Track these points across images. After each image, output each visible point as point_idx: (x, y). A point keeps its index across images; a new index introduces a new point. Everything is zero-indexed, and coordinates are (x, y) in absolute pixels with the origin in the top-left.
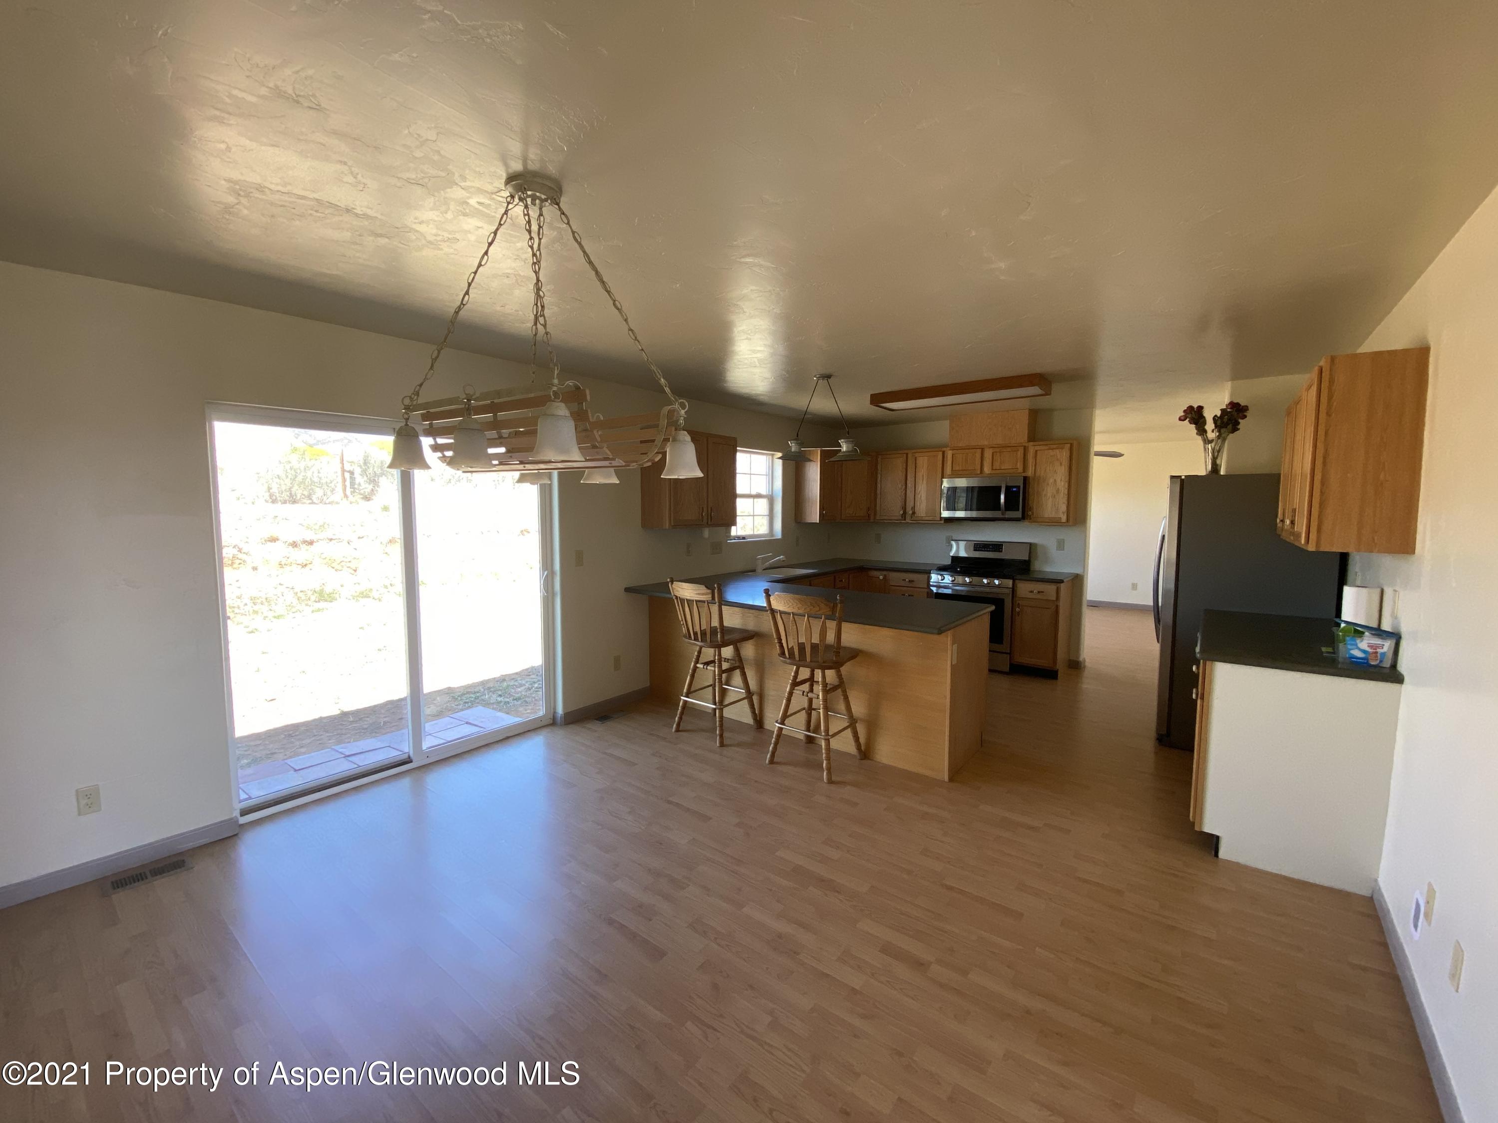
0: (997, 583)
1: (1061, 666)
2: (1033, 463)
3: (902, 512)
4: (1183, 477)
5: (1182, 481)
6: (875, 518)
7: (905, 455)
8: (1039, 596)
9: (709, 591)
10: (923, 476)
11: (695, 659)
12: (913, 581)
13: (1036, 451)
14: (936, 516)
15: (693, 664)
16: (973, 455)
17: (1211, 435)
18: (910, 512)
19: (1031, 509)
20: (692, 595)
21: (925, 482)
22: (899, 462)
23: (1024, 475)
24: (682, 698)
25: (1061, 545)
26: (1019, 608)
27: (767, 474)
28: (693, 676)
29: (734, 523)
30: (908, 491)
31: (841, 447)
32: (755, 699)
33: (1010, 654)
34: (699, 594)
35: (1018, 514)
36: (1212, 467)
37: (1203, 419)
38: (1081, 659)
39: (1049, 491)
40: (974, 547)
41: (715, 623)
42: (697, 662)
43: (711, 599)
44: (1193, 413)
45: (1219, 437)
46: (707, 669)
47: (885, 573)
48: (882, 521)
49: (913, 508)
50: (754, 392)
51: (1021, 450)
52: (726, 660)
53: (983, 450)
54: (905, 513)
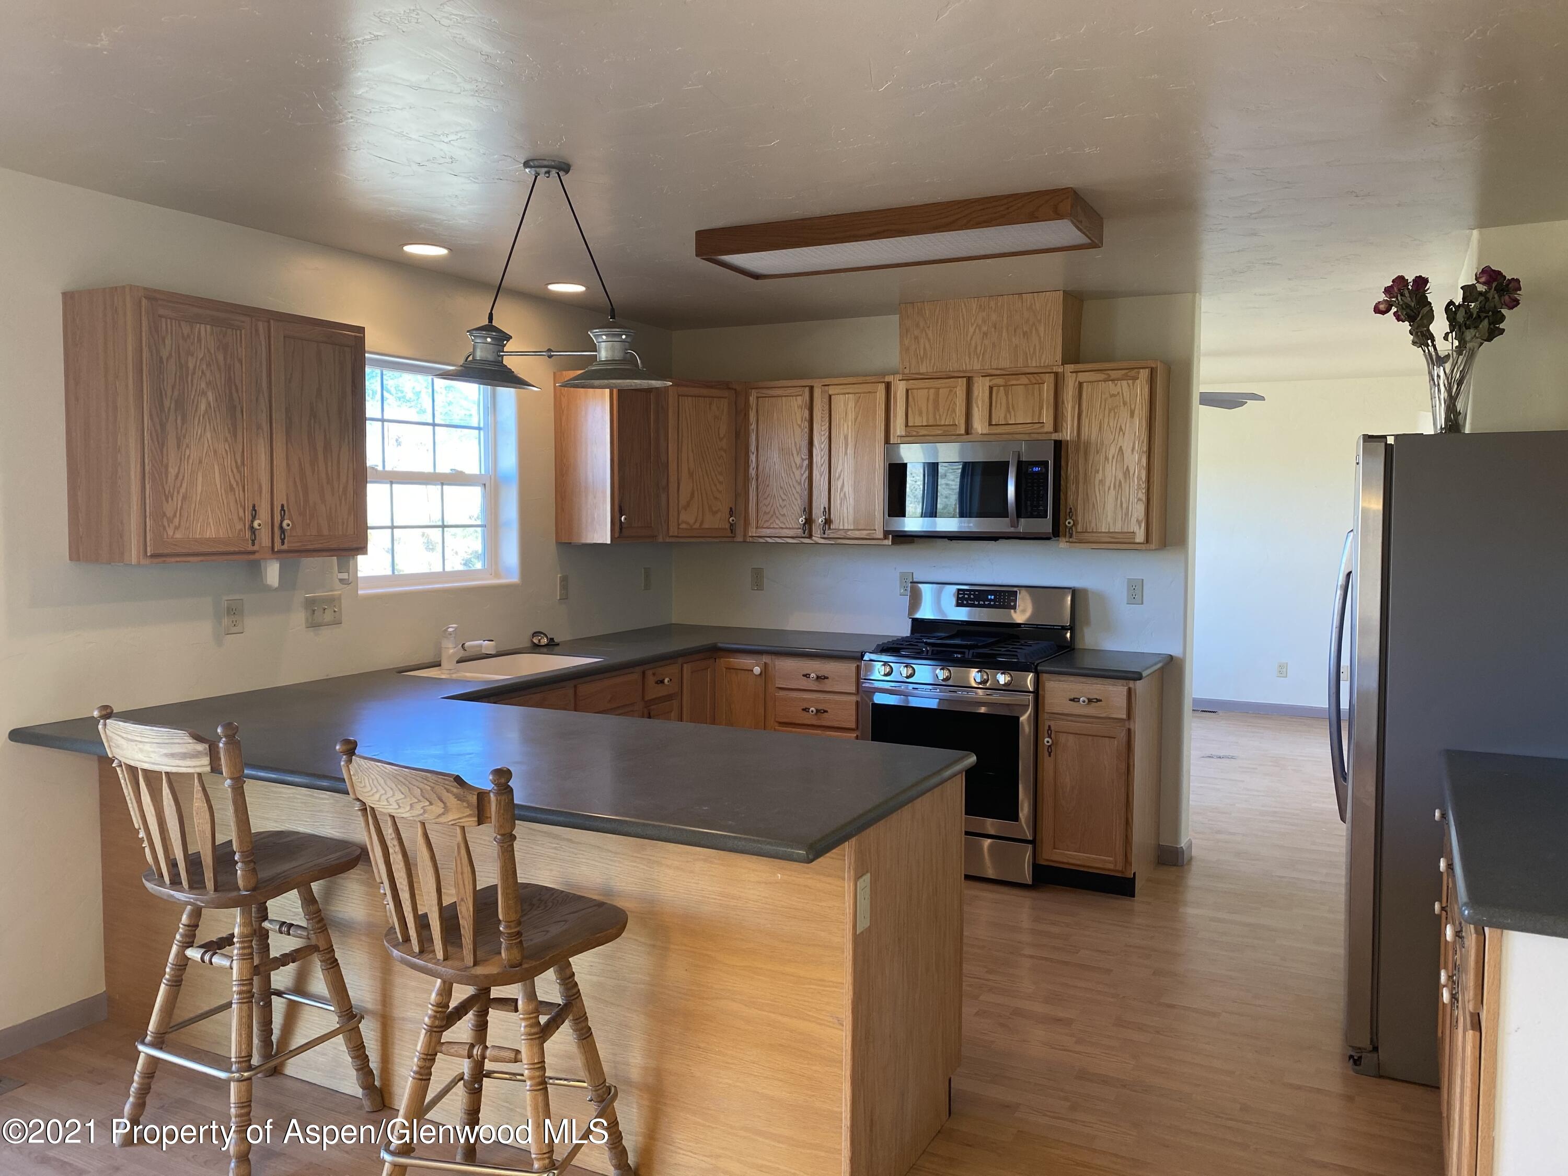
0: (1002, 681)
1: (1140, 869)
2: (1073, 408)
3: (802, 520)
4: (1391, 440)
5: (1389, 449)
6: (745, 536)
7: (807, 390)
8: (1091, 710)
9: (201, 747)
10: (846, 438)
11: (182, 936)
12: (826, 678)
13: (1081, 384)
14: (875, 530)
15: (174, 949)
16: (951, 391)
17: (1444, 347)
18: (821, 520)
19: (1071, 513)
20: (155, 758)
21: (850, 451)
22: (794, 406)
23: (1055, 436)
24: (141, 1048)
25: (1136, 592)
26: (1050, 737)
27: (482, 425)
28: (177, 983)
29: (362, 548)
30: (815, 472)
31: (596, 351)
32: (369, 1031)
33: (1033, 842)
34: (173, 755)
35: (1045, 525)
36: (1447, 419)
37: (1427, 309)
38: (1183, 844)
39: (1110, 472)
40: (958, 599)
41: (228, 833)
42: (189, 943)
43: (208, 769)
44: (1406, 292)
45: (1459, 350)
46: (211, 963)
47: (765, 659)
48: (761, 540)
49: (828, 511)
50: (392, 209)
51: (1049, 380)
52: (284, 929)
53: (969, 380)
54: (809, 521)
